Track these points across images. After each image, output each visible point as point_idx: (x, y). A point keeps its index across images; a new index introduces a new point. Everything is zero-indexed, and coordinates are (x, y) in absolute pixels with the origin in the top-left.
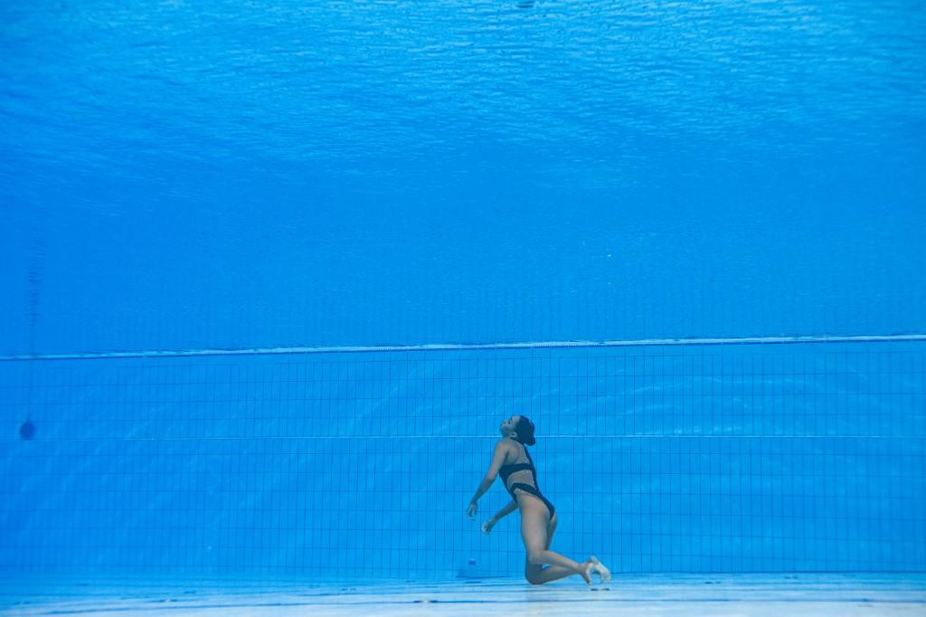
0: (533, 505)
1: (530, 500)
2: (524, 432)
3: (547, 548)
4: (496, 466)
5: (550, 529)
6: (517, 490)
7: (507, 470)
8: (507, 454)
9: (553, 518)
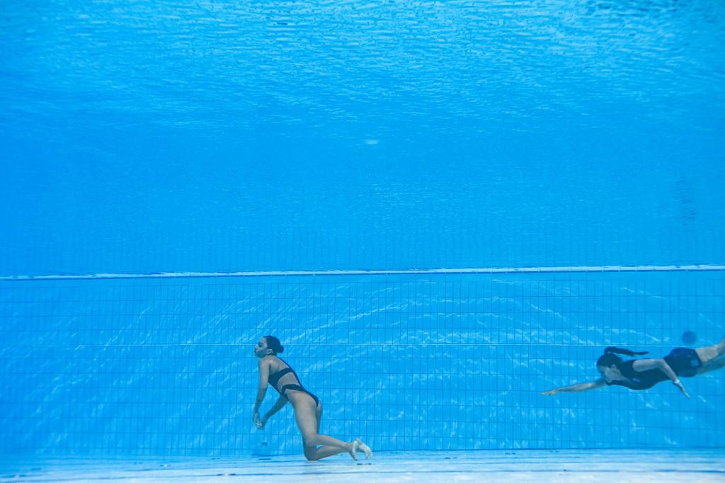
0: (303, 400)
1: (298, 396)
2: (274, 345)
3: (318, 432)
4: (265, 378)
5: (318, 415)
6: (287, 391)
7: (274, 378)
8: (270, 367)
9: (319, 405)
